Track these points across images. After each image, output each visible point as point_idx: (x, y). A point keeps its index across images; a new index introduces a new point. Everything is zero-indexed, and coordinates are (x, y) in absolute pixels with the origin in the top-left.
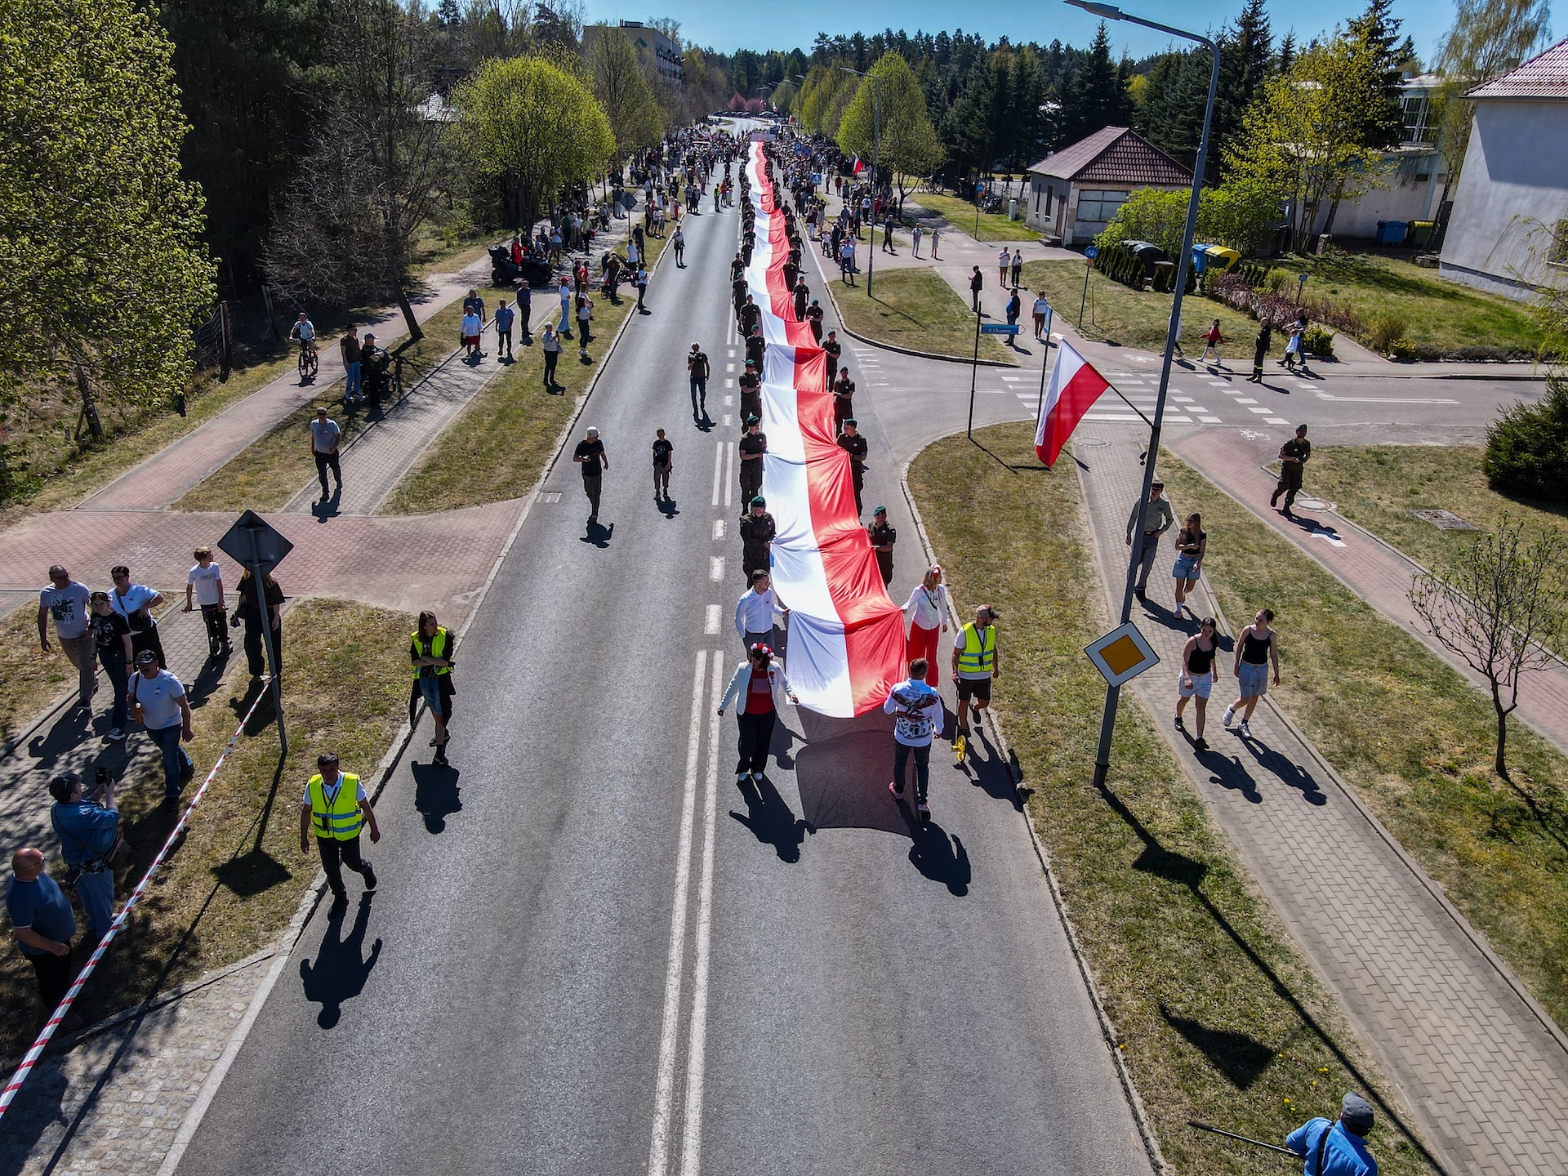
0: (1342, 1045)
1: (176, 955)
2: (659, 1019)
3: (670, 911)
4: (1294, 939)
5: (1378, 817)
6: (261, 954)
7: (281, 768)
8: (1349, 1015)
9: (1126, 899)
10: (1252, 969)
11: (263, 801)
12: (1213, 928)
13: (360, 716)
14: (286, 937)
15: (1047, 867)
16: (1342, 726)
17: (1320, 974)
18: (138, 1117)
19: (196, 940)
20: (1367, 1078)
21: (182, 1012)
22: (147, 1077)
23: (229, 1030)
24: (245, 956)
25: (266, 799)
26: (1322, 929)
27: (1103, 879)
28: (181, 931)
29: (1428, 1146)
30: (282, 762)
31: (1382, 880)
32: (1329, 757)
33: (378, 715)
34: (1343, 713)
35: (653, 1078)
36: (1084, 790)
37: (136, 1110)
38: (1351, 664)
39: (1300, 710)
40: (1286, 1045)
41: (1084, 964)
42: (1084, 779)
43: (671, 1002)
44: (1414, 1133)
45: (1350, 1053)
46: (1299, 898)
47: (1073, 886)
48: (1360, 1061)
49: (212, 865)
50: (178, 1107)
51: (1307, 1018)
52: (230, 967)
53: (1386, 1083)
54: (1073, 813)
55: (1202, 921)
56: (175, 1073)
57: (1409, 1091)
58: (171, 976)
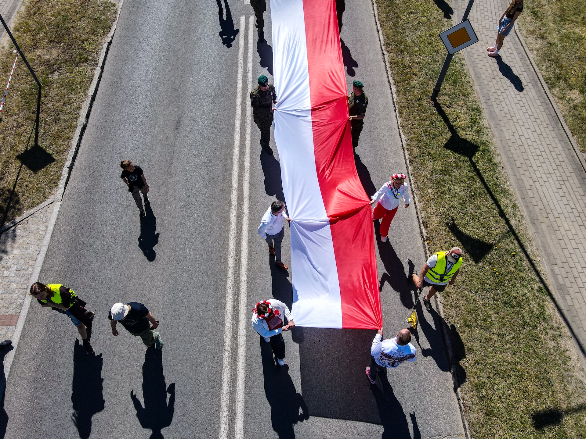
0: (523, 240)
1: (9, 203)
2: (228, 231)
3: (231, 174)
4: (512, 187)
5: (564, 117)
6: (48, 201)
7: (40, 97)
8: (530, 225)
9: (439, 165)
10: (490, 203)
11: (34, 116)
12: (476, 181)
13: (74, 63)
14: (58, 192)
15: (404, 146)
16: (557, 61)
17: (520, 204)
18: (9, 283)
19: (17, 195)
20: (531, 256)
21: (18, 232)
22: (9, 264)
23: (41, 239)
24: (41, 203)
25: (36, 115)
26: (525, 180)
27: (429, 154)
28: (9, 190)
29: (551, 288)
30: (40, 93)
31: (558, 153)
32: (547, 80)
33: (83, 62)
34: (558, 53)
35: (226, 261)
36: (427, 103)
37: (7, 280)
38: (568, 20)
39: (538, 51)
40: (499, 241)
41: (416, 199)
42: (427, 95)
43: (233, 223)
44: (546, 282)
45: (526, 244)
46: (518, 163)
47: (415, 158)
48: (530, 247)
49: (17, 154)
50: (25, 278)
51: (510, 227)
52: (36, 209)
53: (539, 258)
54: (419, 115)
55: (472, 177)
56: (21, 262)
57: (548, 262)
58: (9, 214)
